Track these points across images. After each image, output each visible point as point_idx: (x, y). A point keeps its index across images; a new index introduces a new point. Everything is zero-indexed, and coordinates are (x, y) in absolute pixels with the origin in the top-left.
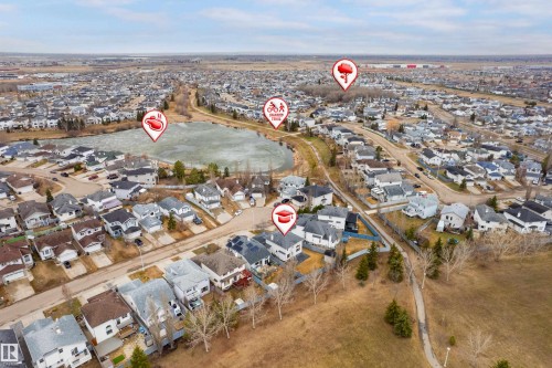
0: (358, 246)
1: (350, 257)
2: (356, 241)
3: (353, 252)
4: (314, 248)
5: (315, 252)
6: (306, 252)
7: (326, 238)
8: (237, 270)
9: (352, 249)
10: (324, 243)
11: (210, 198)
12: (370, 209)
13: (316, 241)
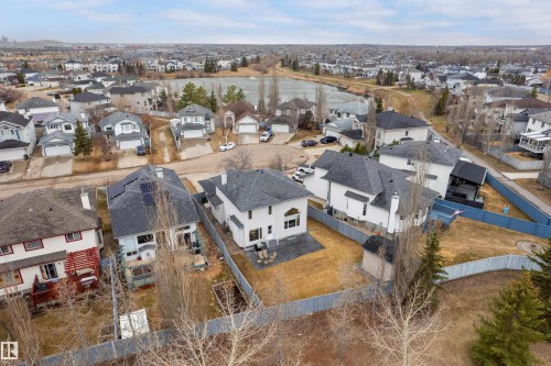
0: (480, 243)
1: (453, 272)
2: (475, 228)
3: (464, 258)
4: (344, 228)
5: (343, 238)
6: (318, 235)
7: (382, 202)
8: (54, 245)
9: (462, 247)
10: (376, 216)
11: (189, 120)
12: (515, 170)
13: (354, 209)
